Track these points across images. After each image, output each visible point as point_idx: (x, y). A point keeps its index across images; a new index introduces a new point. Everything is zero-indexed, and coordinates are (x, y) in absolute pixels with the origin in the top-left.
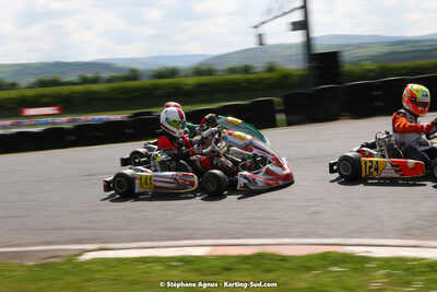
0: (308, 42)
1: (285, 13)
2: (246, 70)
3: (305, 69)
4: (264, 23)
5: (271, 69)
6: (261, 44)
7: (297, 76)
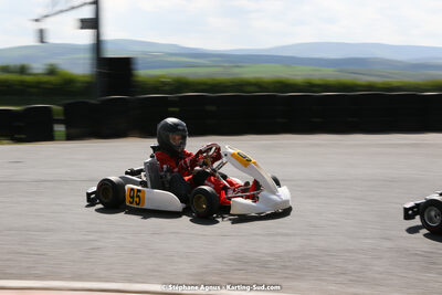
0: (98, 45)
1: (73, 8)
2: (23, 70)
3: (92, 76)
4: (46, 16)
5: (52, 71)
6: (42, 41)
7: (83, 82)
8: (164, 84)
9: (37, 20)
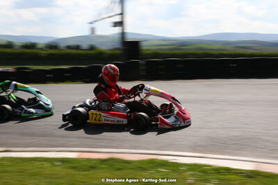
0: (123, 34)
1: (110, 17)
2: (78, 47)
4: (96, 21)
8: (148, 54)
9: (91, 23)
